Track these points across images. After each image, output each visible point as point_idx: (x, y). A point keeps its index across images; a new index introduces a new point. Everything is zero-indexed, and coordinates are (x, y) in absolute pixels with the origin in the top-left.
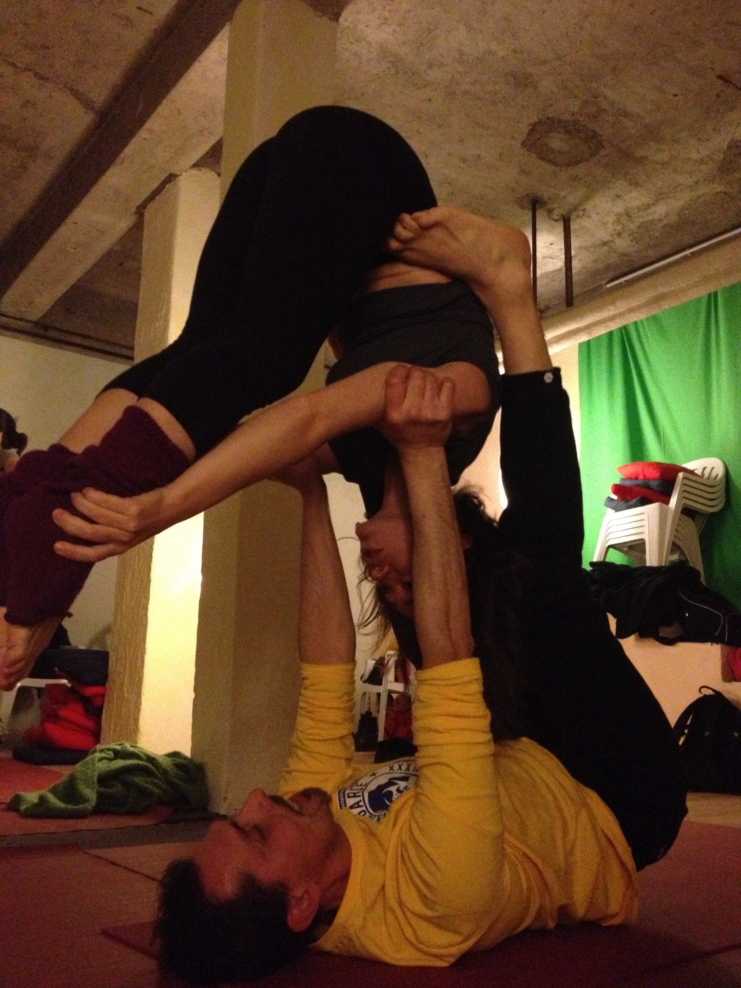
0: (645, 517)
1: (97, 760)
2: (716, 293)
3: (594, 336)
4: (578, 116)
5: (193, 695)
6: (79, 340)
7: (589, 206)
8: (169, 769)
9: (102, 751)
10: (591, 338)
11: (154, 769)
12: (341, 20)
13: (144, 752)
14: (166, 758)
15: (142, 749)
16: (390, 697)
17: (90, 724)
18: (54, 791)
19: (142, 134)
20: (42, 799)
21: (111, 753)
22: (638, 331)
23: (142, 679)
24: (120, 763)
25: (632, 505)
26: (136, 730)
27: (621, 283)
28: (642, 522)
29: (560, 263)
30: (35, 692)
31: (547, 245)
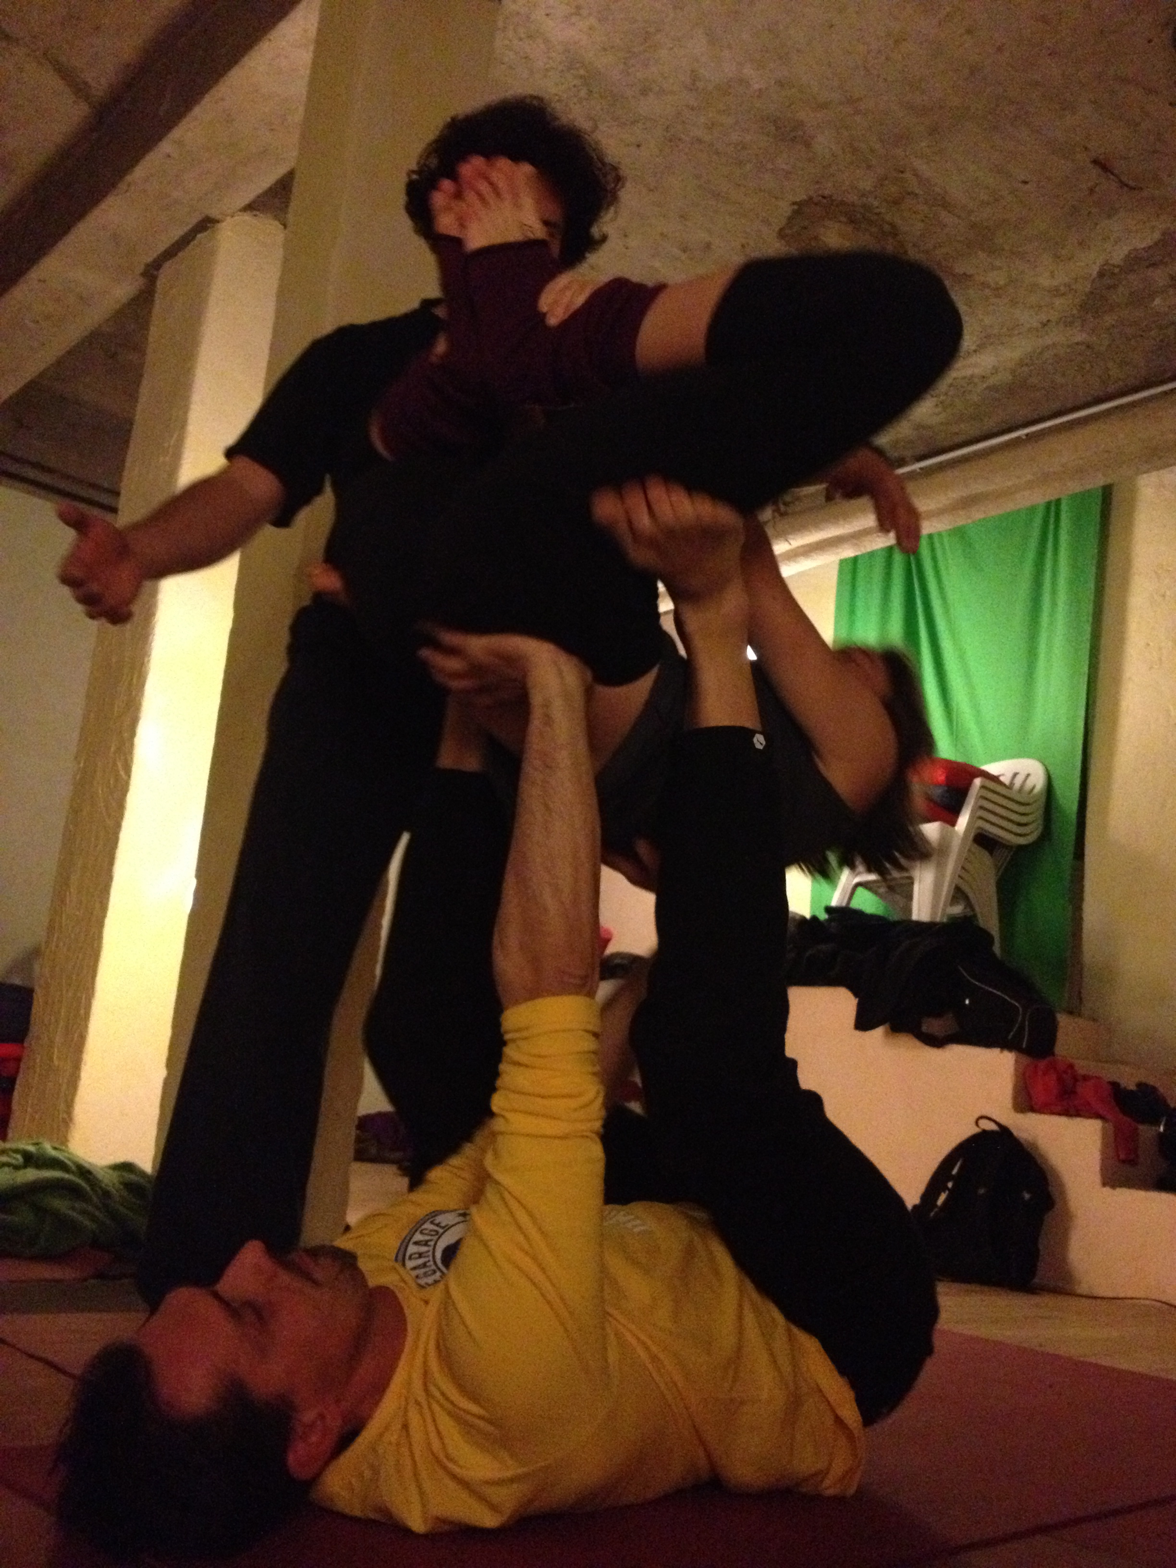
2: (1058, 502)
3: (864, 550)
4: (871, 199)
5: (164, 1072)
8: (112, 1189)
9: (3, 1152)
10: (859, 553)
11: (88, 1189)
13: (75, 1159)
14: (111, 1172)
15: (71, 1154)
21: (19, 1157)
22: (933, 549)
23: (85, 1037)
24: (31, 1175)
26: (66, 1121)
27: (913, 471)
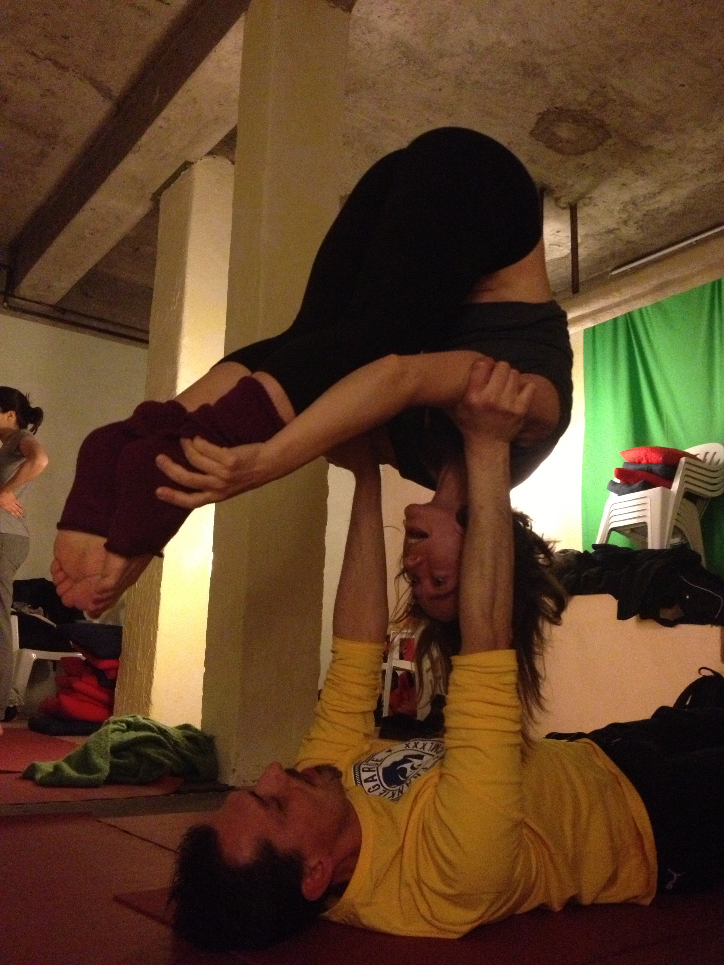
0: (647, 500)
1: (110, 731)
2: (719, 281)
3: (599, 322)
4: (586, 106)
5: (204, 670)
6: (95, 324)
7: (595, 194)
8: (179, 741)
9: (115, 723)
10: (595, 324)
11: (166, 741)
12: (354, 10)
13: (156, 724)
14: (176, 730)
15: (154, 721)
16: (394, 674)
17: (103, 696)
18: (68, 760)
19: (159, 122)
20: (57, 768)
21: (124, 725)
22: (642, 319)
23: (155, 653)
24: (132, 735)
25: (635, 489)
26: (148, 703)
27: (626, 270)
28: (644, 506)
29: (566, 250)
30: (51, 665)
31: (554, 232)
